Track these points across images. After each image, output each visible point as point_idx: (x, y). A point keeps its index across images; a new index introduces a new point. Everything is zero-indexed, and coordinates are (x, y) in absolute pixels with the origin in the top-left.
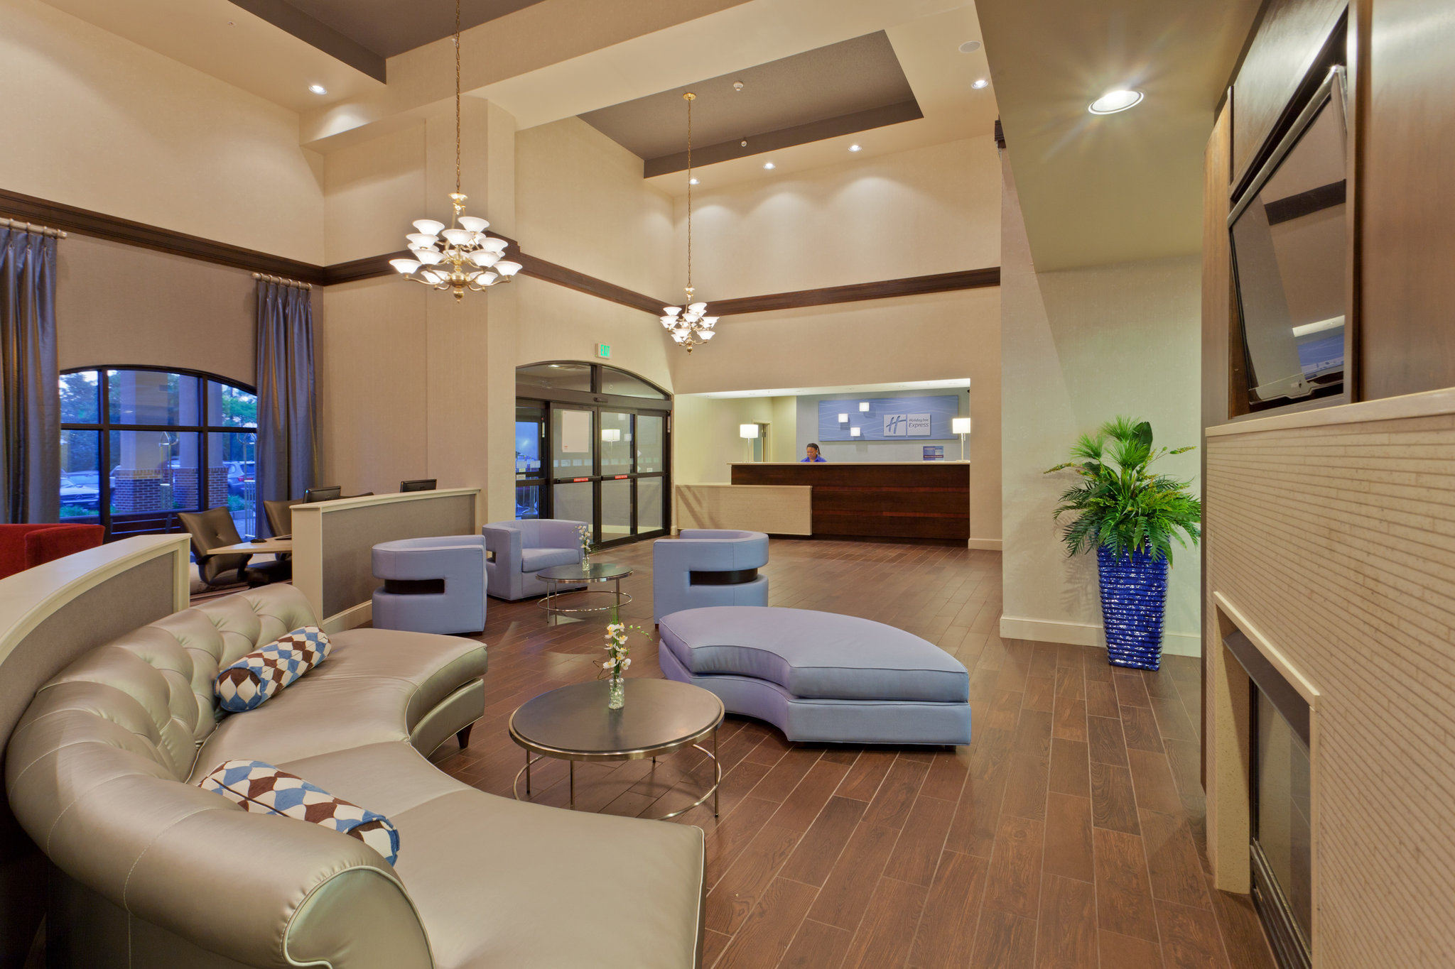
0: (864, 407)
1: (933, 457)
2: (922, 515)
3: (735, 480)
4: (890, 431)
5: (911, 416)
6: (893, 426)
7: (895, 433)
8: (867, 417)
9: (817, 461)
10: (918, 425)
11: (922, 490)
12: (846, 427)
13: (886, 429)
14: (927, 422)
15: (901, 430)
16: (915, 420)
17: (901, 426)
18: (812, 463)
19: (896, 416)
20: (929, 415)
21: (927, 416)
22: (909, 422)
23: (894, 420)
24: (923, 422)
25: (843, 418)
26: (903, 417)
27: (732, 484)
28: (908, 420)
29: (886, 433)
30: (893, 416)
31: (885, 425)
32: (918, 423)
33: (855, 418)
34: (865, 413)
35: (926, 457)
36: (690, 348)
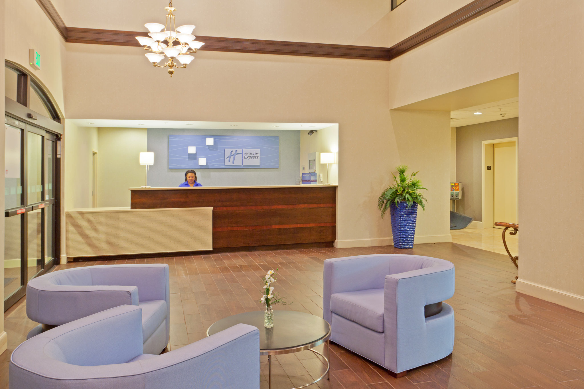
0: (210, 142)
1: (309, 181)
2: (302, 226)
3: (134, 206)
4: (229, 161)
5: (245, 150)
6: (232, 158)
7: (233, 163)
8: (210, 150)
9: (197, 185)
10: (251, 157)
11: (302, 206)
12: (193, 157)
13: (227, 160)
14: (257, 155)
15: (238, 162)
16: (248, 154)
17: (238, 158)
18: (192, 187)
19: (234, 150)
20: (259, 150)
21: (258, 151)
22: (244, 155)
23: (233, 153)
24: (255, 155)
25: (192, 150)
26: (240, 151)
27: (131, 208)
28: (244, 153)
29: (227, 163)
30: (232, 150)
31: (226, 157)
32: (251, 155)
33: (203, 150)
34: (209, 146)
35: (304, 181)
36: (171, 70)
